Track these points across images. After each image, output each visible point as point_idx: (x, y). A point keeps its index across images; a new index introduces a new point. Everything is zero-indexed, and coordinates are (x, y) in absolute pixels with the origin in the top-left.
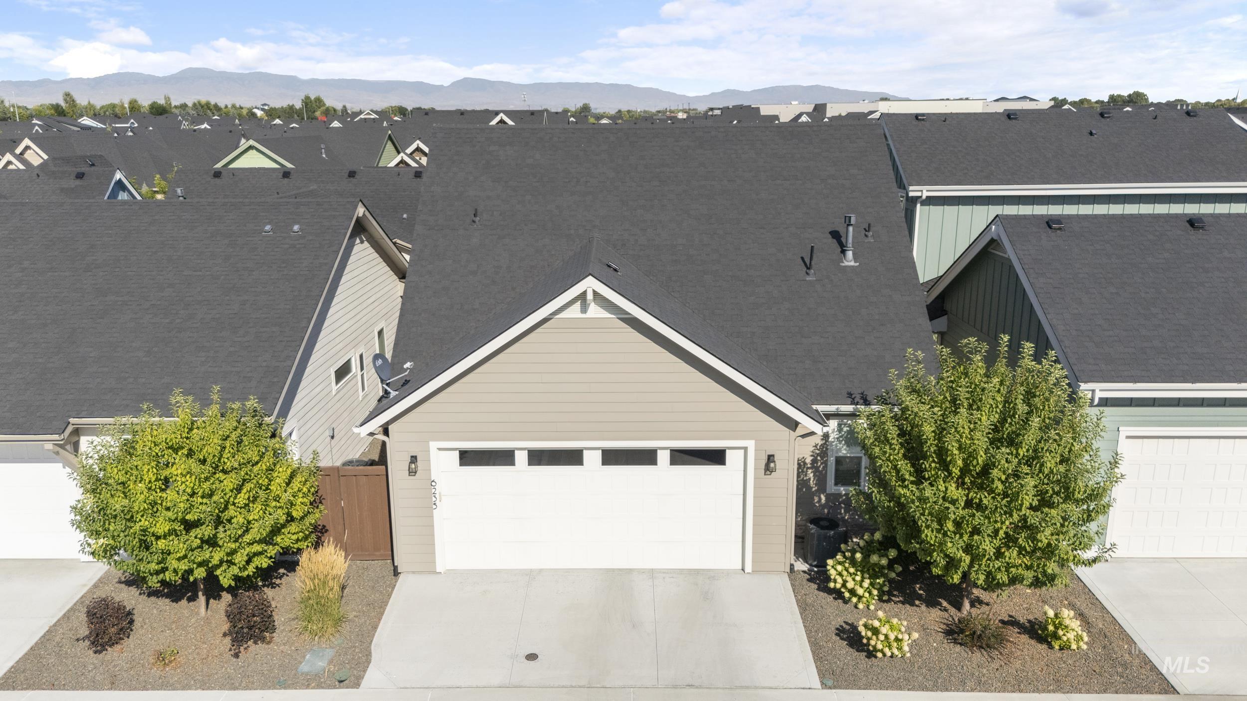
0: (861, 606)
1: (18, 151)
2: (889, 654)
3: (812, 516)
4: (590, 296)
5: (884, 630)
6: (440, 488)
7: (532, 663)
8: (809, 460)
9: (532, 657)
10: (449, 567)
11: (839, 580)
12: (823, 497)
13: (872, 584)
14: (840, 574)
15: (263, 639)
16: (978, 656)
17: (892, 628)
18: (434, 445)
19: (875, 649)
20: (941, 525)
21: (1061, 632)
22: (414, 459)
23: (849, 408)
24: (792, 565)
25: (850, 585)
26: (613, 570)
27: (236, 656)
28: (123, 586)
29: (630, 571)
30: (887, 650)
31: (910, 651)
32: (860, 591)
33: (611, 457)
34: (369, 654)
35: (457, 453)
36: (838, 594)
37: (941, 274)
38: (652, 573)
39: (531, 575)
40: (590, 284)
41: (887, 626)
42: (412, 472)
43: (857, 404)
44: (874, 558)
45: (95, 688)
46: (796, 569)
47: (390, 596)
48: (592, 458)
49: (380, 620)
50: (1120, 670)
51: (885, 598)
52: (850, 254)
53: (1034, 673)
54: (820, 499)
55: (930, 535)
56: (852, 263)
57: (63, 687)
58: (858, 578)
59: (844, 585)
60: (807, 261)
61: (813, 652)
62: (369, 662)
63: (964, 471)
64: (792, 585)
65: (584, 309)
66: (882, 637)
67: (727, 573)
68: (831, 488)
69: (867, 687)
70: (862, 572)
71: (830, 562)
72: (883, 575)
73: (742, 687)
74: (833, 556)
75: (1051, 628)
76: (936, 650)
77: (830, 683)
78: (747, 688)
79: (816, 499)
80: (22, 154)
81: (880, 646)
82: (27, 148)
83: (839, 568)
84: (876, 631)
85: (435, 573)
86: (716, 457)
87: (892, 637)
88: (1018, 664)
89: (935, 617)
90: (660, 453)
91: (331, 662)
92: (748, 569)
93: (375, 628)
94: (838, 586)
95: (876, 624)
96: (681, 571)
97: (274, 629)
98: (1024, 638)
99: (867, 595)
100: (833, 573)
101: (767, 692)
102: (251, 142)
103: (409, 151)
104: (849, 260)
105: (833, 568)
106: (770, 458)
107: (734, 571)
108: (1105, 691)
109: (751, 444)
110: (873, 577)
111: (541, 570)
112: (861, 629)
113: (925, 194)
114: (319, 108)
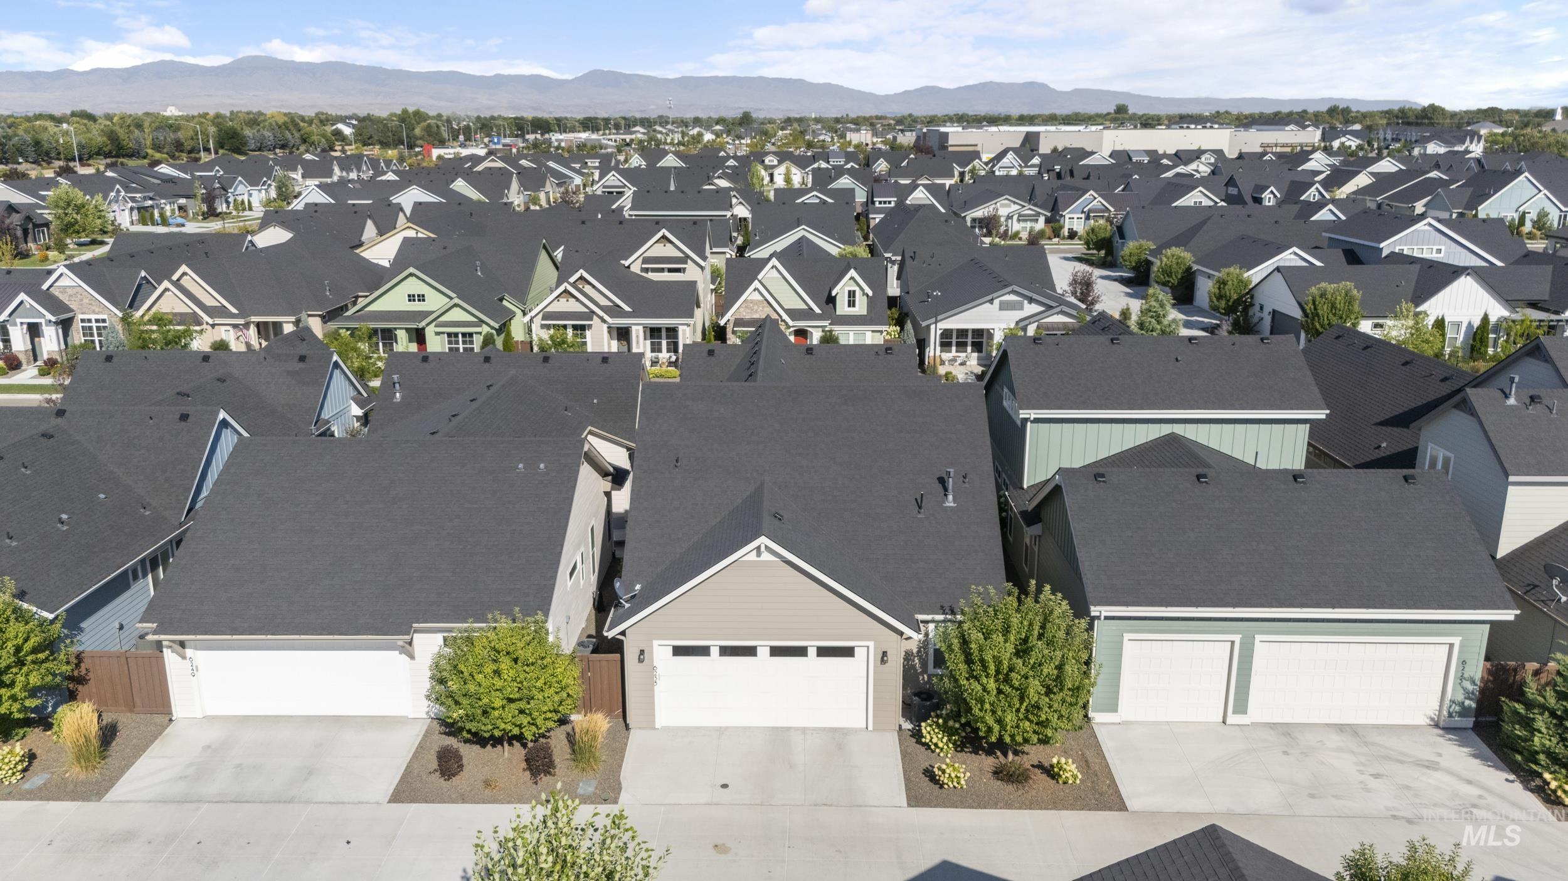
0: (942, 755)
1: (175, 277)
2: (951, 786)
3: (917, 691)
4: (763, 548)
5: (948, 771)
6: (659, 671)
7: (725, 790)
8: (915, 651)
9: (725, 786)
10: (665, 724)
11: (928, 737)
12: (925, 676)
13: (949, 740)
14: (929, 733)
15: (550, 773)
16: (1010, 788)
17: (954, 770)
18: (656, 643)
19: (944, 784)
20: (982, 706)
21: (1061, 773)
22: (642, 652)
23: (940, 617)
24: (900, 726)
25: (935, 740)
26: (777, 728)
27: (536, 783)
28: (444, 736)
29: (789, 729)
30: (950, 783)
31: (967, 784)
32: (941, 745)
33: (776, 651)
34: (620, 784)
35: (671, 648)
36: (927, 746)
37: (1049, 477)
38: (804, 730)
39: (721, 731)
40: (763, 540)
41: (951, 769)
42: (641, 661)
43: (946, 614)
44: (951, 723)
45: (453, 802)
46: (903, 727)
47: (626, 744)
48: (763, 652)
49: (622, 761)
50: (1097, 796)
51: (959, 749)
52: (950, 497)
53: (1042, 798)
54: (923, 679)
55: (976, 711)
56: (952, 504)
57: (432, 802)
58: (940, 736)
59: (931, 741)
60: (919, 501)
61: (906, 785)
62: (620, 789)
63: (998, 672)
64: (899, 740)
65: (759, 554)
66: (947, 776)
67: (855, 731)
68: (931, 669)
69: (936, 806)
70: (944, 732)
71: (923, 724)
72: (958, 734)
73: (857, 806)
74: (925, 721)
75: (1056, 770)
76: (985, 783)
77: (913, 804)
78: (861, 806)
79: (921, 678)
80: (178, 280)
81: (946, 781)
82: (184, 274)
83: (929, 729)
84: (944, 772)
85: (654, 728)
86: (848, 652)
87: (953, 775)
88: (1034, 793)
89: (988, 762)
90: (809, 649)
91: (596, 788)
92: (870, 728)
93: (620, 766)
94: (927, 741)
95: (944, 767)
96: (824, 729)
97: (554, 767)
98: (1044, 776)
99: (946, 747)
100: (924, 731)
101: (873, 809)
102: (411, 270)
103: (572, 280)
104: (950, 502)
105: (925, 728)
106: (885, 654)
107: (861, 730)
108: (1082, 809)
109: (871, 644)
110: (950, 735)
111: (727, 728)
112: (936, 770)
113: (1033, 417)
114: (419, 124)
